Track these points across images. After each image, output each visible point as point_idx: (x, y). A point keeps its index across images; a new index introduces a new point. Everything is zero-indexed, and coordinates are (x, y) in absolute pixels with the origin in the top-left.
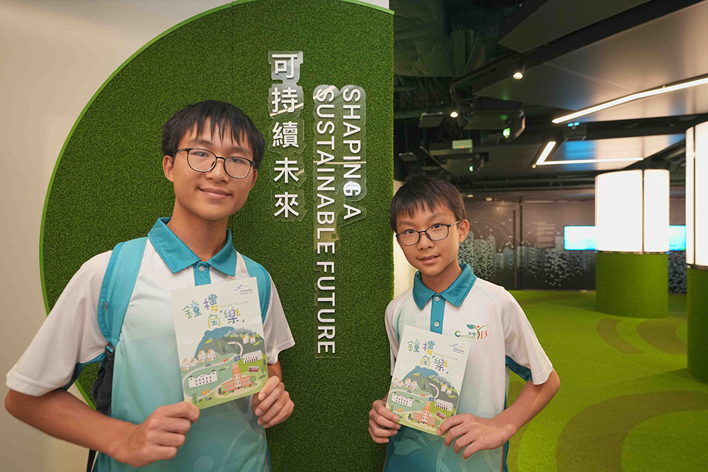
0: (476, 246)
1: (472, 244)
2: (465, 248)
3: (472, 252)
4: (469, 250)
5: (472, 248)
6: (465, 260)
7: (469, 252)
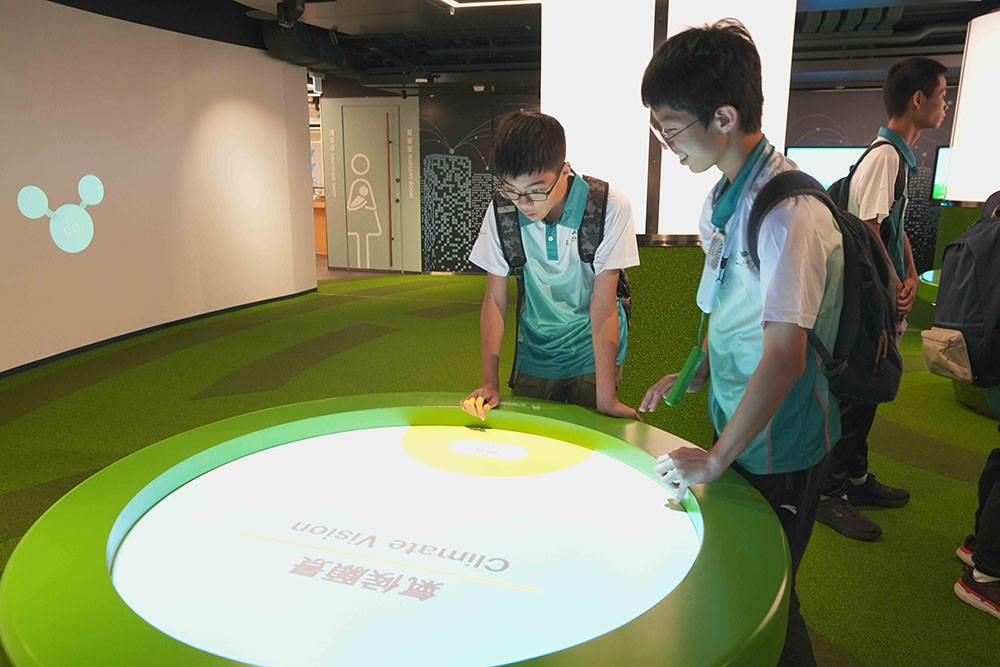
0: (477, 188)
1: (468, 183)
2: (455, 190)
3: (468, 199)
4: (463, 194)
5: (469, 191)
6: (455, 214)
7: (463, 199)
